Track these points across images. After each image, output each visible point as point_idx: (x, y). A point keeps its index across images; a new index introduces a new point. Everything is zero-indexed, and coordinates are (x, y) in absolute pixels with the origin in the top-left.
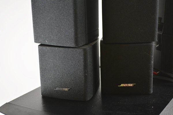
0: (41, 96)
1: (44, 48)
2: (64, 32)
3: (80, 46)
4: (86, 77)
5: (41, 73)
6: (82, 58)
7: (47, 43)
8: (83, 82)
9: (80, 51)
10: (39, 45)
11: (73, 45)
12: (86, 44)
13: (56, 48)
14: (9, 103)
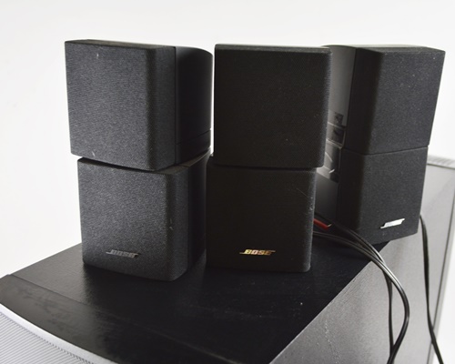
0: (81, 263)
1: (88, 167)
2: (127, 137)
3: (160, 168)
4: (170, 234)
5: (81, 216)
6: (162, 193)
7: (94, 156)
8: (164, 243)
9: (159, 179)
10: (79, 160)
11: (144, 166)
12: (175, 165)
13: (112, 169)
14: (12, 275)
